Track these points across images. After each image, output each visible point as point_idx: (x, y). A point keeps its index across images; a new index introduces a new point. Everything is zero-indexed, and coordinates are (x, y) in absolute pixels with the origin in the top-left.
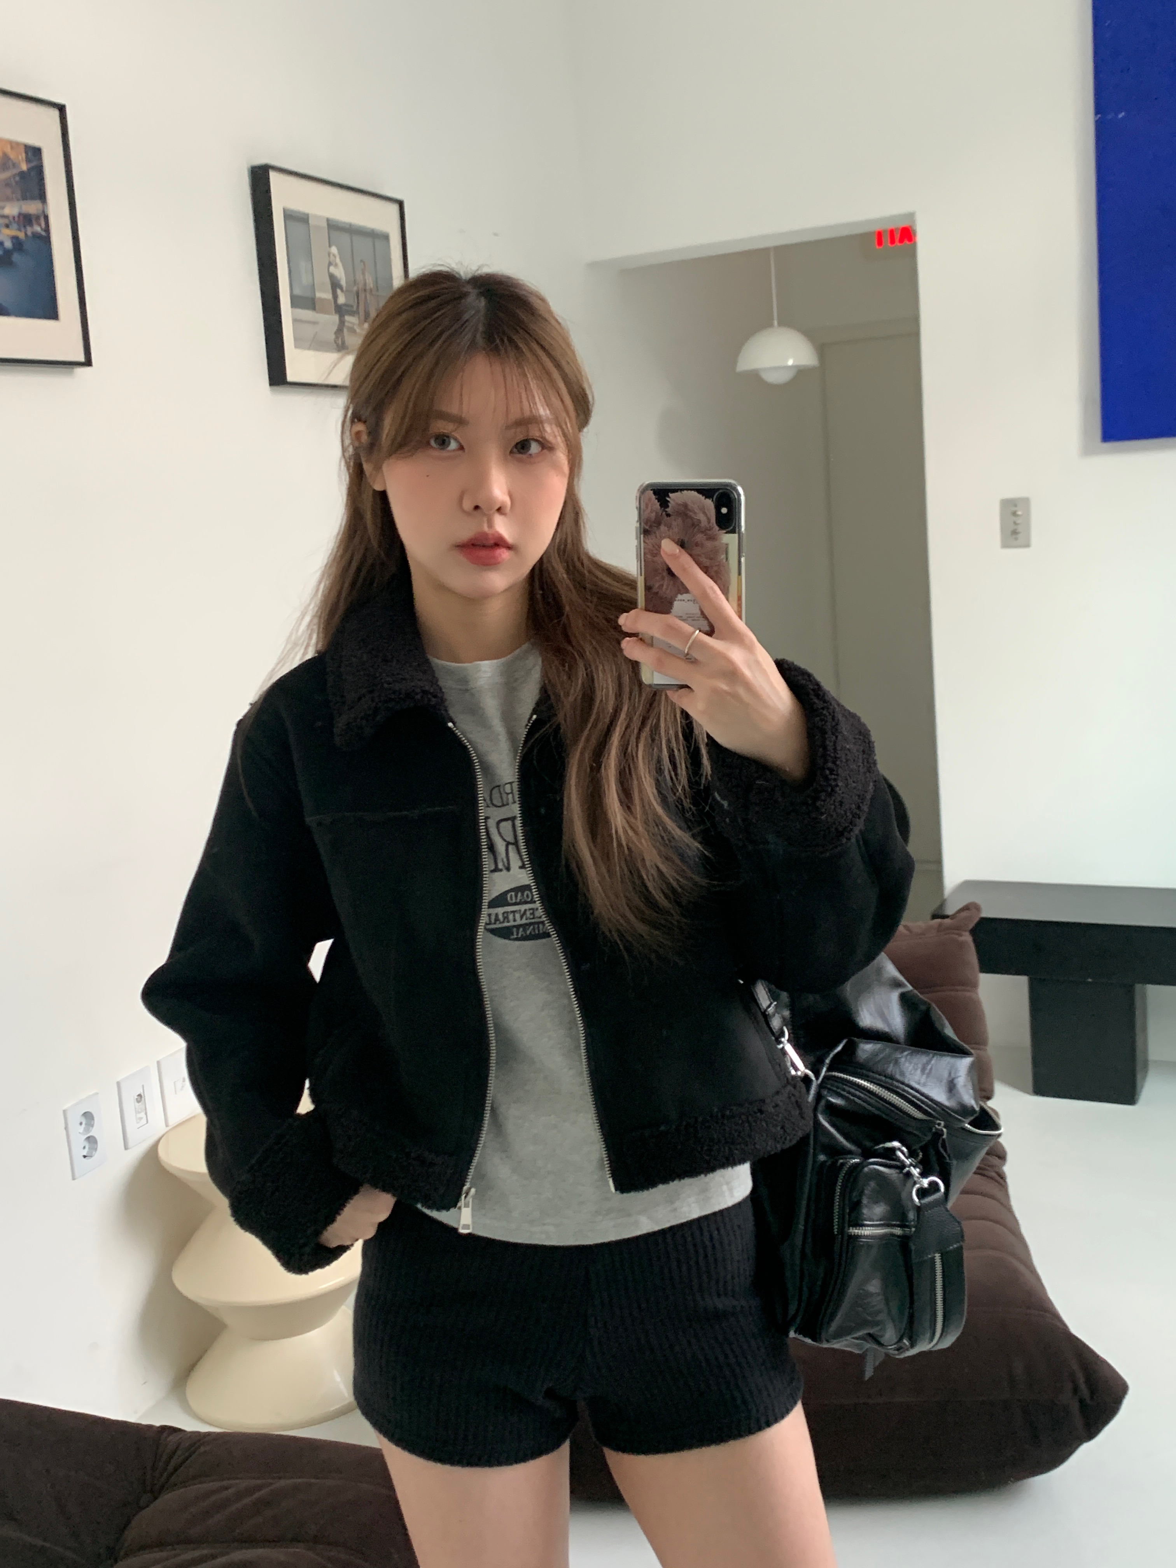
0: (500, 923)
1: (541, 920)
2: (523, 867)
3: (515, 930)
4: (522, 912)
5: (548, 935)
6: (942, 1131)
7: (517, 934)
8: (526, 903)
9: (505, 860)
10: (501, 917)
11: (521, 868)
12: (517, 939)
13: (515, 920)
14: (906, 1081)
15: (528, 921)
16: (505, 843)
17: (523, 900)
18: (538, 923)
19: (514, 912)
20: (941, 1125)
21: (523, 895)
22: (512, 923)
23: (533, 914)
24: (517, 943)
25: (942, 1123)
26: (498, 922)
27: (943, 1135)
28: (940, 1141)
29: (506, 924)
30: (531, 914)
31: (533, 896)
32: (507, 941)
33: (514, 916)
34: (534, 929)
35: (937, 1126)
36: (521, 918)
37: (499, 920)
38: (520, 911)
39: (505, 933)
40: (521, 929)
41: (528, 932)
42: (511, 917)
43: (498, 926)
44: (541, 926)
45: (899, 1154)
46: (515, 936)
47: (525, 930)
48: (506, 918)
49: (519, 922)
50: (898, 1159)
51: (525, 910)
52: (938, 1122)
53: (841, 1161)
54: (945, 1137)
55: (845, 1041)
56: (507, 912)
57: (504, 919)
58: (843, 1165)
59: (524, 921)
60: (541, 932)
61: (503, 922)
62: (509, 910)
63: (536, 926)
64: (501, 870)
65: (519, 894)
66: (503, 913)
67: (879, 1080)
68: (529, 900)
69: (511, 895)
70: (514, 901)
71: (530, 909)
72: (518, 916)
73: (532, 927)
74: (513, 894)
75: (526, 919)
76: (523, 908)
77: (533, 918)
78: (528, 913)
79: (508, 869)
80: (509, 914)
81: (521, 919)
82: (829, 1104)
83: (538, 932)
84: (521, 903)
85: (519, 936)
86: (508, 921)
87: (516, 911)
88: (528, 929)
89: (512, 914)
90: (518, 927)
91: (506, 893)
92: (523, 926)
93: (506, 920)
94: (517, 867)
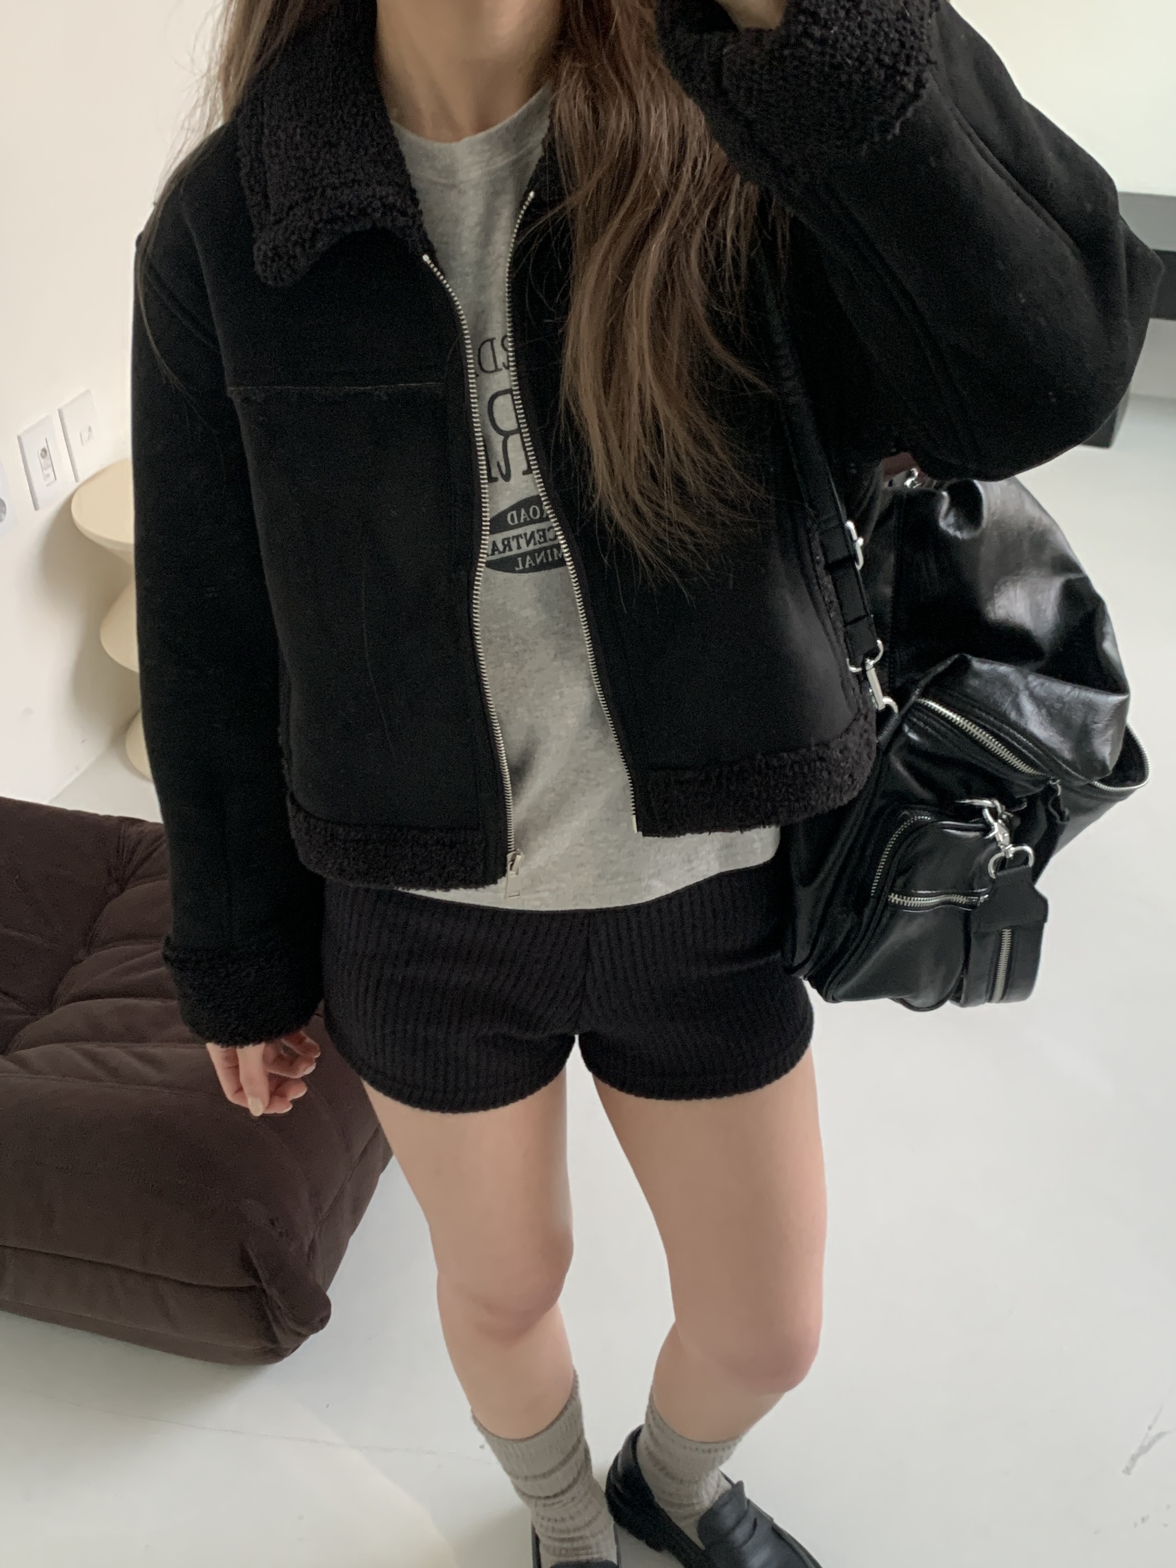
0: (500, 553)
1: (556, 542)
2: (528, 471)
3: (519, 559)
4: (528, 537)
5: (563, 563)
6: (1056, 788)
7: (524, 564)
8: (533, 522)
9: (502, 464)
10: (501, 547)
11: (525, 473)
12: (524, 571)
13: (519, 547)
15: (538, 546)
16: (501, 435)
17: (528, 519)
18: (551, 548)
19: (517, 537)
21: (528, 512)
22: (515, 551)
23: (544, 536)
24: (525, 576)
26: (496, 553)
28: (1052, 798)
29: (508, 554)
30: (540, 537)
31: (542, 511)
32: (510, 575)
33: (518, 543)
34: (546, 555)
35: (1050, 782)
36: (528, 543)
37: (498, 550)
38: (525, 534)
39: (506, 565)
40: (528, 558)
41: (538, 561)
42: (514, 544)
43: (497, 556)
44: (555, 550)
46: (521, 568)
47: (534, 560)
48: (507, 545)
49: (525, 548)
51: (533, 533)
54: (1059, 794)
55: (957, 656)
56: (508, 539)
57: (505, 546)
59: (532, 547)
60: (556, 558)
61: (505, 551)
62: (511, 536)
63: (549, 551)
64: (497, 480)
65: (523, 511)
66: (505, 540)
68: (538, 516)
70: (516, 522)
71: (538, 531)
72: (523, 542)
73: (543, 554)
74: (514, 513)
75: (535, 544)
76: (529, 529)
77: (545, 541)
78: (537, 536)
79: (507, 477)
80: (511, 540)
82: (909, 744)
83: (550, 559)
84: (526, 523)
85: (527, 566)
86: (510, 550)
87: (520, 536)
88: (539, 556)
89: (515, 540)
90: (523, 556)
91: (505, 512)
92: (531, 553)
93: (507, 548)
94: (521, 473)
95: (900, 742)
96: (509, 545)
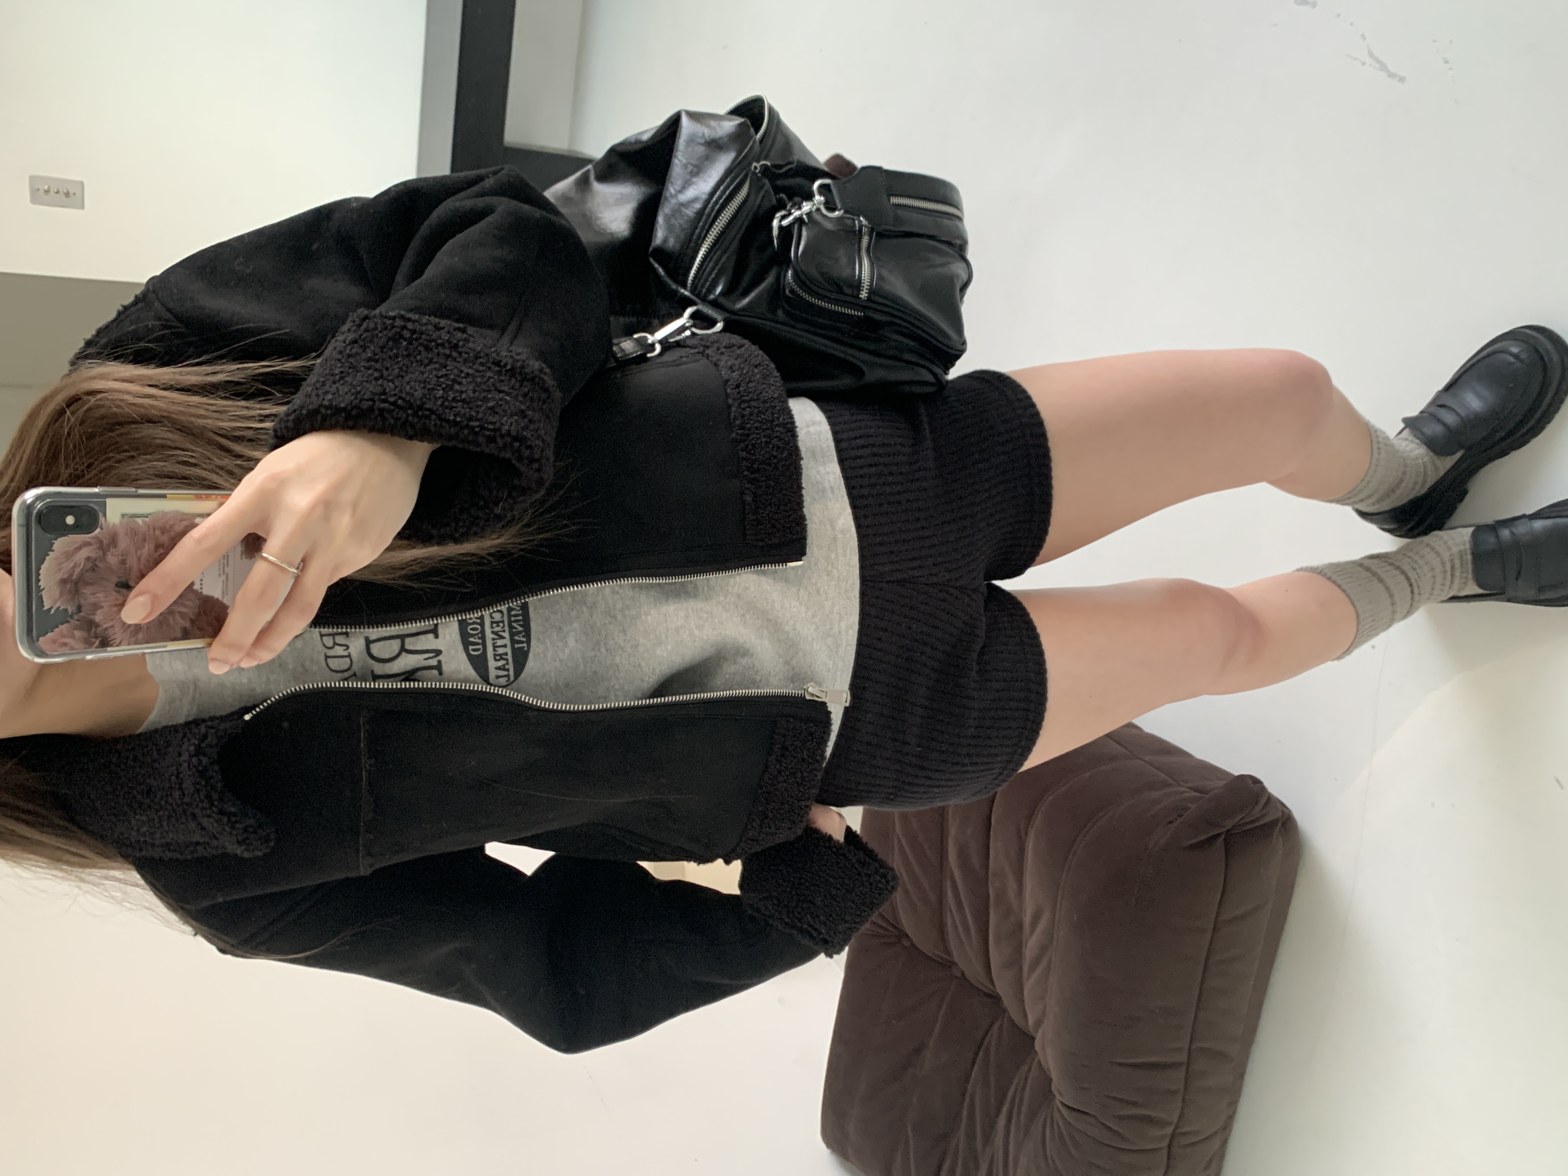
0: (508, 664)
1: (505, 612)
2: (435, 631)
3: (516, 646)
4: (496, 637)
5: (525, 607)
6: (762, 165)
8: (483, 632)
9: (426, 655)
10: (503, 662)
11: (437, 637)
12: (528, 642)
13: (505, 646)
14: (704, 197)
15: (507, 628)
16: (404, 654)
17: (480, 635)
18: (510, 616)
19: (495, 647)
20: (756, 166)
21: (472, 636)
22: (509, 650)
23: (497, 623)
24: (533, 642)
25: (755, 164)
26: (507, 667)
27: (766, 165)
28: (773, 170)
29: (510, 657)
30: (498, 626)
31: (474, 620)
32: (531, 655)
33: (500, 646)
34: (516, 621)
35: (757, 171)
37: (504, 665)
38: (493, 639)
39: (521, 658)
40: (516, 638)
41: (520, 629)
42: (501, 651)
43: (511, 667)
44: (513, 613)
45: (785, 223)
46: (525, 645)
47: (519, 633)
48: (502, 657)
49: (507, 641)
50: (791, 225)
51: (493, 632)
52: (752, 168)
53: (787, 291)
54: (769, 164)
55: (651, 260)
56: (495, 655)
57: (502, 659)
58: (792, 291)
59: (506, 635)
60: (520, 614)
61: (507, 660)
62: (493, 653)
63: (513, 619)
64: (439, 662)
65: (472, 639)
66: (496, 660)
67: (702, 231)
68: (478, 627)
69: (474, 650)
70: (480, 647)
71: (492, 627)
72: (500, 642)
73: (514, 624)
74: (471, 647)
75: (504, 631)
76: (489, 635)
77: (503, 622)
78: (496, 629)
79: (438, 652)
80: (497, 653)
81: (502, 637)
82: (724, 293)
83: (520, 618)
84: (483, 638)
85: (524, 639)
86: (506, 654)
87: (494, 644)
88: (516, 628)
89: (497, 649)
90: (513, 642)
91: (470, 657)
92: (512, 635)
93: (504, 657)
94: (436, 640)
95: (722, 301)
96: (500, 655)
